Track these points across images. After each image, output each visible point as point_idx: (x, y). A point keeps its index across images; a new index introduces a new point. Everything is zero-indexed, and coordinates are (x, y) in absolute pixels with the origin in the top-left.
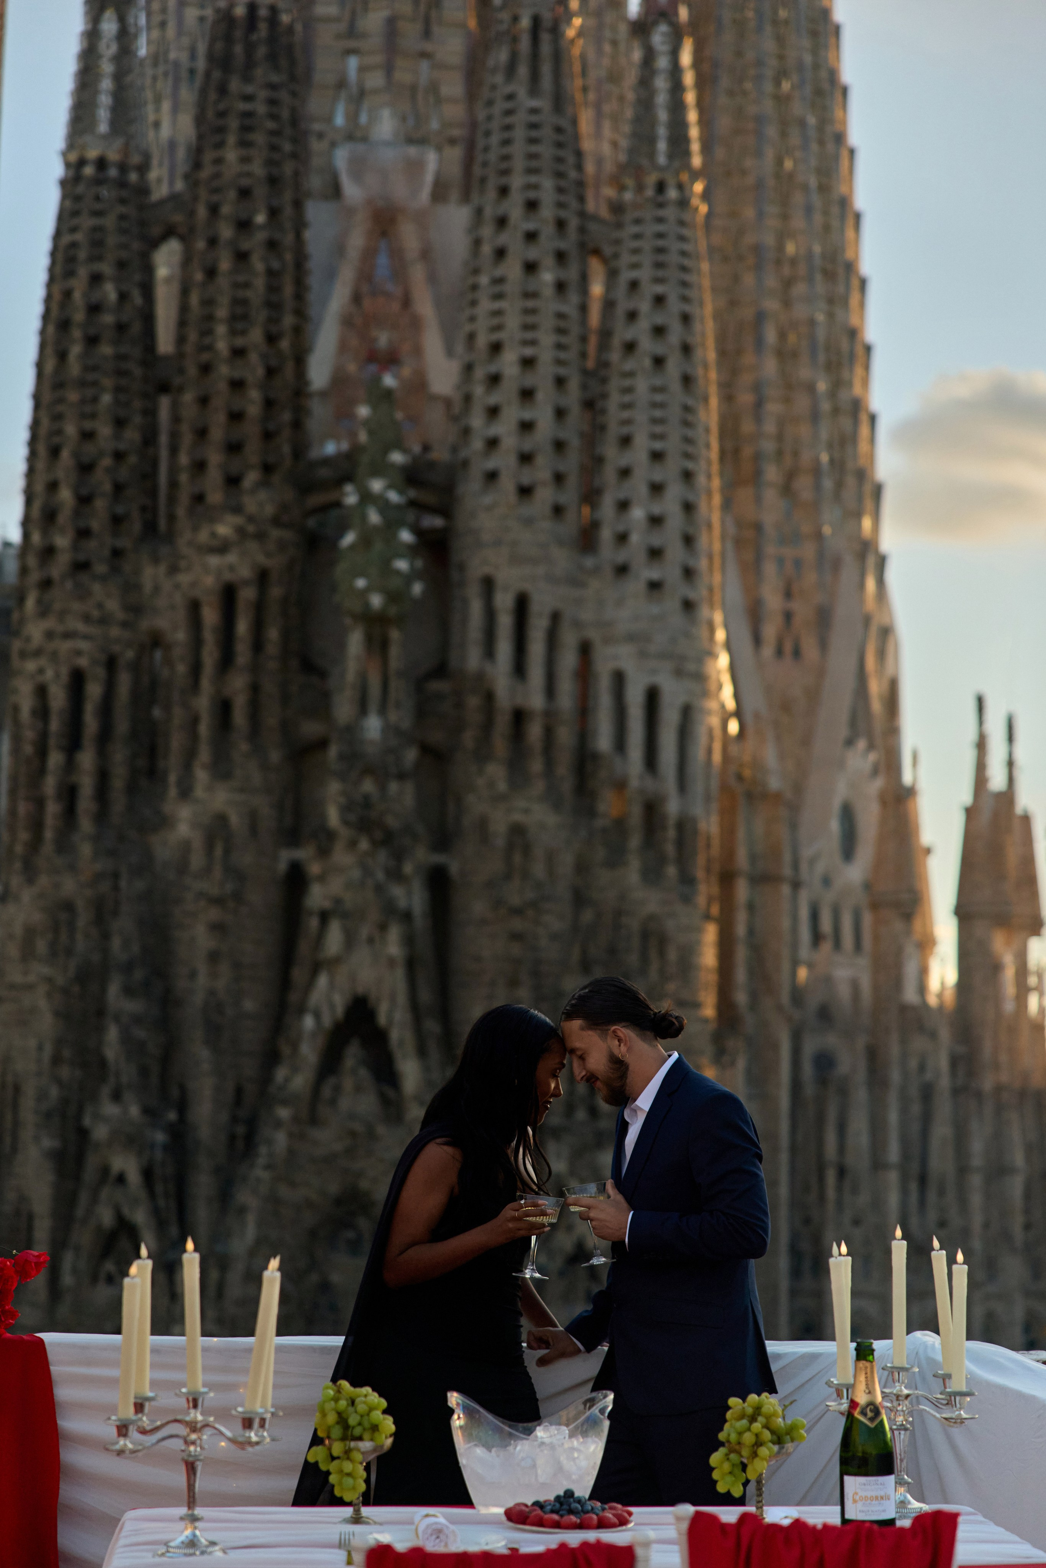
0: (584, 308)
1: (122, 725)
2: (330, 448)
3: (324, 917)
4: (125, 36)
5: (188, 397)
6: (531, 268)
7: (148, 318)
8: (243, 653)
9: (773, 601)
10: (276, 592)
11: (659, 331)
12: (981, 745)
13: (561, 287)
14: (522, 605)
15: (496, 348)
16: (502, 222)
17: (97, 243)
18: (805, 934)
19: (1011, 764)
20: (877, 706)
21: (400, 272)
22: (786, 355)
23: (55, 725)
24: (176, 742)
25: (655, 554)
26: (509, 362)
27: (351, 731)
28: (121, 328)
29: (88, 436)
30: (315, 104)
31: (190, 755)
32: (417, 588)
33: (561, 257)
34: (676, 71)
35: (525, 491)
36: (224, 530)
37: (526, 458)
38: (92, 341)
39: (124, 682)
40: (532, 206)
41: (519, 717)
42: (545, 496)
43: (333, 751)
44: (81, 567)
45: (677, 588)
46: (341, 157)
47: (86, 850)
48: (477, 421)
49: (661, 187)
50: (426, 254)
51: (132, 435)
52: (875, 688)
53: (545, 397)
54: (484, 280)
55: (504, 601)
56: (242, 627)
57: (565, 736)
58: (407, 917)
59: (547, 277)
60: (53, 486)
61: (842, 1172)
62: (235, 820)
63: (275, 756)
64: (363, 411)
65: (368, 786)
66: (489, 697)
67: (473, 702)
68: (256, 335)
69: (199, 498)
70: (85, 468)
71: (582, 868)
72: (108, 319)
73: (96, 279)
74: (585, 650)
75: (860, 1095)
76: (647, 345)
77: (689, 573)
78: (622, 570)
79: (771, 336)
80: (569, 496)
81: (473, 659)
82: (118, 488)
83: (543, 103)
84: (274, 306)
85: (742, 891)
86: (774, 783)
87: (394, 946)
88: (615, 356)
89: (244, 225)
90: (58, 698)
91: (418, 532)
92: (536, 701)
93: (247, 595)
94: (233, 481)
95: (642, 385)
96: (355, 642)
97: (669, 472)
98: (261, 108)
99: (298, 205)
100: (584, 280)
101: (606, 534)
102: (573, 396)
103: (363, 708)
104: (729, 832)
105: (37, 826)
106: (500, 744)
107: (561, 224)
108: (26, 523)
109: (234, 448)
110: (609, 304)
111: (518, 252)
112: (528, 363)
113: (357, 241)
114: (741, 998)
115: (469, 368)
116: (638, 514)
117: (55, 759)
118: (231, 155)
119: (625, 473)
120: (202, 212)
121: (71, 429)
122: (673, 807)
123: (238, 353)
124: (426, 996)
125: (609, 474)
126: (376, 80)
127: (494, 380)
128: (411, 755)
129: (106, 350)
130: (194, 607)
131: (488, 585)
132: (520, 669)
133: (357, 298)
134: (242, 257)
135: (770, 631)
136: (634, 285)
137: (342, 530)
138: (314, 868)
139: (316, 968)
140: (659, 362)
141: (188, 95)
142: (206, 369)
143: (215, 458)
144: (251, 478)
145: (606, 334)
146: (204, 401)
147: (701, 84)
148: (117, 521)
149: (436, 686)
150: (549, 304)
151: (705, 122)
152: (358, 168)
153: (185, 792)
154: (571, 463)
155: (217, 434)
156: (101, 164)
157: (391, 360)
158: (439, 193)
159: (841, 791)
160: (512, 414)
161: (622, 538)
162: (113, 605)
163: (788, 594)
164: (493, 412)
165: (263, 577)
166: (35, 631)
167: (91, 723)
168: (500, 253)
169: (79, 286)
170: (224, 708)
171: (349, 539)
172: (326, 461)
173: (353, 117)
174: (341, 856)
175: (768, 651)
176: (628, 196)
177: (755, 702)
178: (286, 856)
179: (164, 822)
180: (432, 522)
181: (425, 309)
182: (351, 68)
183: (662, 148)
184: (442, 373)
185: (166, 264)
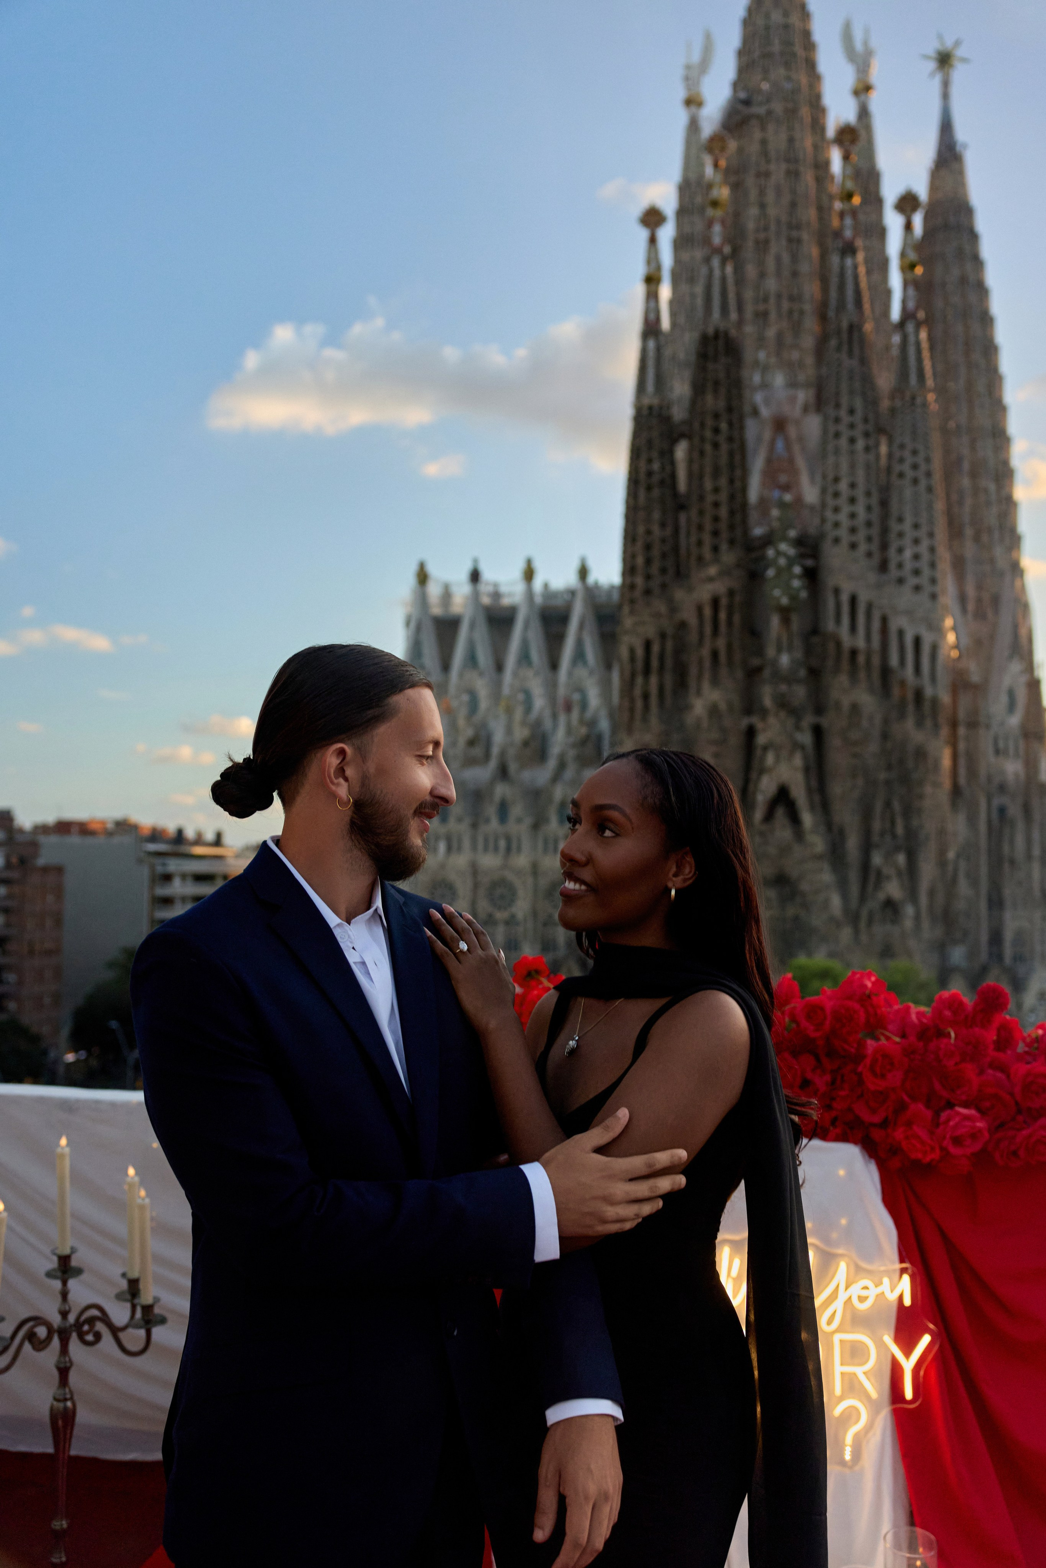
0: (878, 457)
1: (669, 662)
2: (758, 531)
3: (765, 748)
4: (659, 349)
5: (694, 513)
6: (852, 440)
7: (673, 476)
8: (723, 628)
9: (971, 591)
10: (738, 599)
11: (915, 467)
13: (867, 449)
14: (853, 600)
15: (836, 480)
16: (837, 420)
17: (650, 443)
18: (990, 750)
20: (1024, 641)
21: (788, 446)
22: (974, 475)
23: (640, 664)
24: (693, 671)
25: (917, 572)
26: (843, 486)
27: (775, 663)
28: (662, 482)
29: (649, 532)
30: (745, 373)
31: (700, 677)
32: (804, 594)
33: (867, 435)
34: (918, 344)
35: (853, 546)
36: (713, 571)
37: (853, 530)
38: (649, 488)
39: (669, 645)
40: (852, 412)
41: (854, 653)
42: (863, 548)
43: (767, 673)
44: (648, 592)
45: (928, 589)
46: (758, 398)
47: (654, 720)
48: (829, 514)
49: (913, 398)
50: (801, 439)
51: (669, 531)
52: (1023, 632)
53: (862, 502)
54: (830, 447)
55: (845, 598)
56: (723, 616)
57: (876, 661)
58: (803, 748)
59: (860, 444)
60: (634, 556)
61: (1012, 862)
62: (723, 706)
63: (739, 674)
64: (775, 512)
65: (783, 688)
66: (838, 644)
67: (831, 646)
68: (723, 482)
69: (700, 559)
70: (648, 547)
71: (886, 721)
72: (656, 479)
73: (650, 461)
74: (884, 620)
75: (1020, 826)
76: (910, 474)
77: (933, 581)
78: (901, 581)
79: (966, 466)
80: (875, 547)
81: (830, 625)
82: (664, 556)
83: (855, 363)
84: (731, 466)
85: (962, 731)
86: (975, 678)
87: (798, 761)
88: (894, 478)
89: (716, 431)
90: (640, 652)
91: (803, 567)
92: (861, 643)
93: (724, 602)
94: (715, 549)
95: (908, 492)
96: (775, 621)
97: (922, 533)
98: (722, 375)
99: (741, 418)
100: (877, 445)
101: (892, 565)
102: (874, 500)
103: (779, 650)
104: (955, 702)
105: (632, 710)
106: (845, 664)
107: (866, 420)
108: (624, 574)
109: (716, 533)
110: (890, 456)
111: (846, 434)
112: (853, 486)
113: (767, 435)
114: (962, 781)
115: (824, 491)
116: (908, 554)
117: (639, 680)
118: (709, 399)
119: (901, 535)
120: (696, 425)
121: (641, 530)
122: (929, 692)
123: (716, 490)
124: (814, 783)
125: (892, 536)
126: (773, 360)
127: (836, 495)
128: (802, 673)
129: (656, 493)
130: (700, 609)
131: (837, 591)
132: (853, 628)
133: (769, 461)
134: (716, 445)
135: (971, 607)
136: (902, 446)
137: (766, 568)
138: (759, 725)
139: (762, 771)
140: (915, 481)
141: (687, 374)
142: (701, 498)
143: (707, 538)
144: (724, 547)
145: (889, 470)
146: (701, 513)
147: (932, 348)
148: (663, 571)
149: (815, 640)
150: (861, 457)
151: (934, 366)
152: (767, 402)
153: (699, 693)
154: (875, 531)
155: (708, 526)
156: (650, 408)
157: (786, 488)
158: (806, 409)
159: (1007, 681)
160: (846, 509)
161: (900, 566)
162: (663, 609)
163: (979, 587)
164: (836, 510)
165: (731, 593)
166: (628, 622)
167: (655, 663)
168: (837, 435)
169: (642, 464)
170: (715, 655)
171: (771, 573)
172: (760, 538)
173: (763, 377)
174: (772, 720)
175: (970, 616)
176: (898, 403)
177: (965, 641)
178: (745, 722)
179: (688, 707)
180: (809, 563)
181: (801, 463)
182: (762, 355)
183: (913, 379)
184: (810, 494)
185: (681, 451)
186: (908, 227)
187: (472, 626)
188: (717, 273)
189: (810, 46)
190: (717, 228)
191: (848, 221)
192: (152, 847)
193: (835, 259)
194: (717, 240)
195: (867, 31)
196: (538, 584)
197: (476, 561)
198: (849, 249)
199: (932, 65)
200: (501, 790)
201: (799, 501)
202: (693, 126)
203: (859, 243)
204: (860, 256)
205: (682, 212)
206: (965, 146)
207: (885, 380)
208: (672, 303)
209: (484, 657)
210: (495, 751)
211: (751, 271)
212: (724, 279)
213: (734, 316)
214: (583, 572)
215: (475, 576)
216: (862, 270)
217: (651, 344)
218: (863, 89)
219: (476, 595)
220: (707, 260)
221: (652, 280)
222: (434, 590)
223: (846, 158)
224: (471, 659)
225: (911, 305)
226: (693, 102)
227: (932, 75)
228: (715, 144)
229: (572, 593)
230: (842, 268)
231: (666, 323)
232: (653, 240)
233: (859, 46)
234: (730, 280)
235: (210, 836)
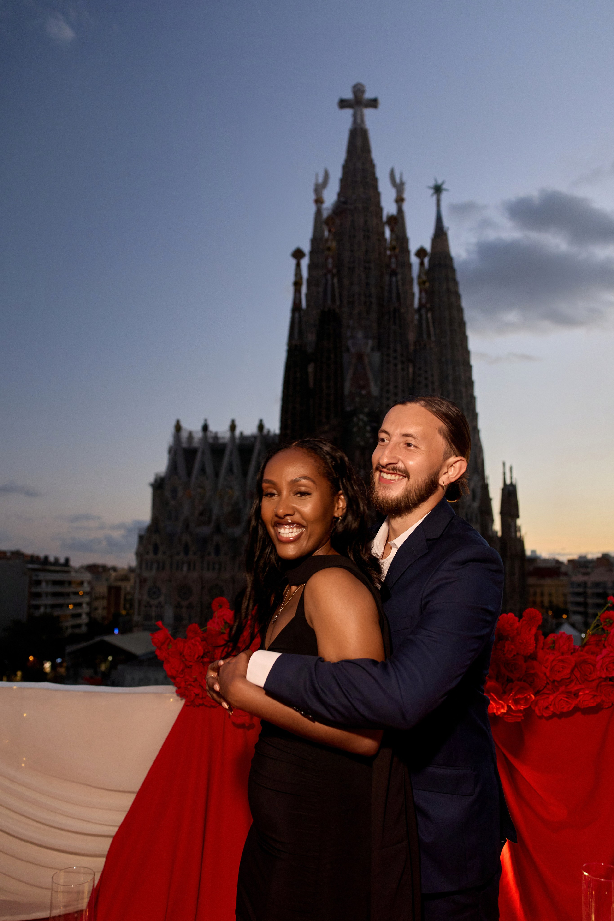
0: (408, 373)
2: (348, 409)
4: (300, 317)
5: (317, 398)
6: (396, 365)
7: (307, 380)
10: (339, 442)
11: (426, 379)
12: (504, 474)
13: (403, 369)
15: (388, 384)
16: (388, 355)
17: (295, 363)
19: (511, 478)
20: (480, 464)
21: (364, 368)
22: (455, 383)
26: (391, 387)
28: (301, 383)
29: (294, 408)
30: (343, 331)
33: (403, 362)
34: (427, 319)
36: (326, 428)
38: (295, 386)
40: (395, 351)
46: (350, 343)
49: (425, 345)
50: (370, 364)
51: (304, 407)
52: (479, 461)
54: (385, 368)
59: (399, 367)
64: (357, 399)
68: (332, 383)
69: (320, 422)
70: (294, 415)
72: (298, 381)
73: (295, 372)
79: (450, 379)
82: (302, 420)
83: (397, 327)
84: (336, 376)
89: (329, 358)
91: (371, 427)
94: (328, 417)
96: (357, 453)
98: (331, 331)
99: (341, 353)
100: (408, 368)
107: (402, 355)
109: (328, 409)
110: (414, 373)
111: (393, 362)
112: (396, 387)
113: (354, 362)
115: (382, 389)
118: (325, 343)
120: (319, 355)
121: (290, 406)
123: (328, 388)
126: (357, 325)
127: (388, 391)
129: (298, 388)
133: (354, 374)
134: (328, 366)
136: (420, 369)
137: (353, 427)
140: (426, 386)
141: (314, 330)
142: (321, 391)
143: (323, 411)
144: (332, 416)
145: (414, 380)
146: (321, 399)
147: (434, 322)
148: (301, 427)
150: (400, 373)
151: (435, 331)
152: (354, 345)
155: (324, 406)
156: (296, 346)
157: (363, 387)
158: (373, 349)
159: (472, 485)
164: (388, 399)
168: (388, 362)
171: (355, 429)
172: (350, 412)
173: (352, 333)
176: (418, 347)
180: (375, 425)
181: (370, 375)
182: (351, 322)
183: (425, 336)
184: (375, 390)
185: (311, 368)
186: (422, 264)
187: (203, 453)
188: (330, 282)
189: (375, 180)
190: (330, 260)
191: (393, 260)
192: (30, 566)
193: (387, 278)
194: (330, 266)
195: (401, 175)
196: (237, 433)
197: (206, 420)
198: (394, 273)
199: (432, 191)
200: (217, 538)
201: (369, 393)
202: (318, 213)
203: (398, 271)
204: (399, 277)
205: (312, 253)
206: (448, 228)
207: (411, 336)
208: (307, 295)
209: (209, 469)
210: (214, 518)
211: (346, 282)
212: (333, 284)
213: (338, 303)
214: (261, 427)
215: (205, 428)
216: (400, 283)
217: (297, 315)
218: (400, 200)
219: (205, 437)
220: (325, 275)
221: (297, 284)
222: (184, 435)
223: (392, 231)
224: (203, 470)
225: (424, 301)
226: (319, 201)
227: (432, 195)
228: (330, 221)
229: (254, 437)
230: (391, 282)
231: (304, 304)
232: (298, 265)
233: (398, 180)
234: (336, 285)
235: (62, 561)
